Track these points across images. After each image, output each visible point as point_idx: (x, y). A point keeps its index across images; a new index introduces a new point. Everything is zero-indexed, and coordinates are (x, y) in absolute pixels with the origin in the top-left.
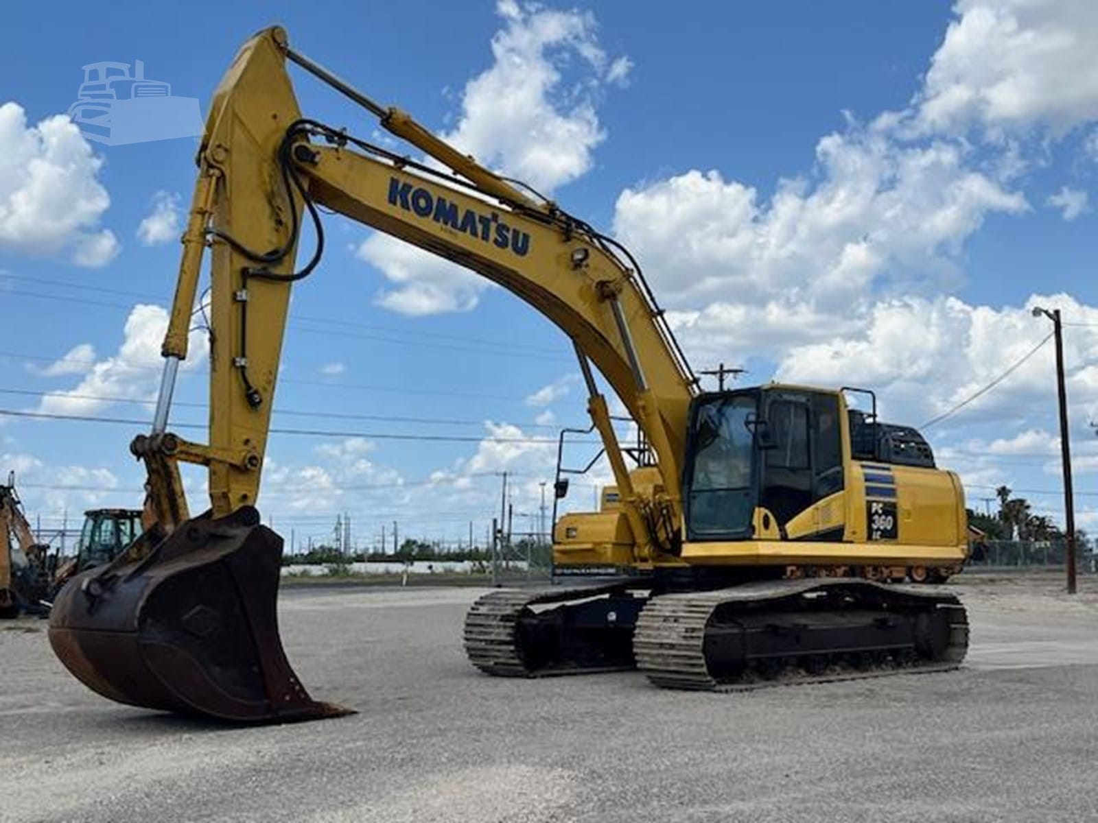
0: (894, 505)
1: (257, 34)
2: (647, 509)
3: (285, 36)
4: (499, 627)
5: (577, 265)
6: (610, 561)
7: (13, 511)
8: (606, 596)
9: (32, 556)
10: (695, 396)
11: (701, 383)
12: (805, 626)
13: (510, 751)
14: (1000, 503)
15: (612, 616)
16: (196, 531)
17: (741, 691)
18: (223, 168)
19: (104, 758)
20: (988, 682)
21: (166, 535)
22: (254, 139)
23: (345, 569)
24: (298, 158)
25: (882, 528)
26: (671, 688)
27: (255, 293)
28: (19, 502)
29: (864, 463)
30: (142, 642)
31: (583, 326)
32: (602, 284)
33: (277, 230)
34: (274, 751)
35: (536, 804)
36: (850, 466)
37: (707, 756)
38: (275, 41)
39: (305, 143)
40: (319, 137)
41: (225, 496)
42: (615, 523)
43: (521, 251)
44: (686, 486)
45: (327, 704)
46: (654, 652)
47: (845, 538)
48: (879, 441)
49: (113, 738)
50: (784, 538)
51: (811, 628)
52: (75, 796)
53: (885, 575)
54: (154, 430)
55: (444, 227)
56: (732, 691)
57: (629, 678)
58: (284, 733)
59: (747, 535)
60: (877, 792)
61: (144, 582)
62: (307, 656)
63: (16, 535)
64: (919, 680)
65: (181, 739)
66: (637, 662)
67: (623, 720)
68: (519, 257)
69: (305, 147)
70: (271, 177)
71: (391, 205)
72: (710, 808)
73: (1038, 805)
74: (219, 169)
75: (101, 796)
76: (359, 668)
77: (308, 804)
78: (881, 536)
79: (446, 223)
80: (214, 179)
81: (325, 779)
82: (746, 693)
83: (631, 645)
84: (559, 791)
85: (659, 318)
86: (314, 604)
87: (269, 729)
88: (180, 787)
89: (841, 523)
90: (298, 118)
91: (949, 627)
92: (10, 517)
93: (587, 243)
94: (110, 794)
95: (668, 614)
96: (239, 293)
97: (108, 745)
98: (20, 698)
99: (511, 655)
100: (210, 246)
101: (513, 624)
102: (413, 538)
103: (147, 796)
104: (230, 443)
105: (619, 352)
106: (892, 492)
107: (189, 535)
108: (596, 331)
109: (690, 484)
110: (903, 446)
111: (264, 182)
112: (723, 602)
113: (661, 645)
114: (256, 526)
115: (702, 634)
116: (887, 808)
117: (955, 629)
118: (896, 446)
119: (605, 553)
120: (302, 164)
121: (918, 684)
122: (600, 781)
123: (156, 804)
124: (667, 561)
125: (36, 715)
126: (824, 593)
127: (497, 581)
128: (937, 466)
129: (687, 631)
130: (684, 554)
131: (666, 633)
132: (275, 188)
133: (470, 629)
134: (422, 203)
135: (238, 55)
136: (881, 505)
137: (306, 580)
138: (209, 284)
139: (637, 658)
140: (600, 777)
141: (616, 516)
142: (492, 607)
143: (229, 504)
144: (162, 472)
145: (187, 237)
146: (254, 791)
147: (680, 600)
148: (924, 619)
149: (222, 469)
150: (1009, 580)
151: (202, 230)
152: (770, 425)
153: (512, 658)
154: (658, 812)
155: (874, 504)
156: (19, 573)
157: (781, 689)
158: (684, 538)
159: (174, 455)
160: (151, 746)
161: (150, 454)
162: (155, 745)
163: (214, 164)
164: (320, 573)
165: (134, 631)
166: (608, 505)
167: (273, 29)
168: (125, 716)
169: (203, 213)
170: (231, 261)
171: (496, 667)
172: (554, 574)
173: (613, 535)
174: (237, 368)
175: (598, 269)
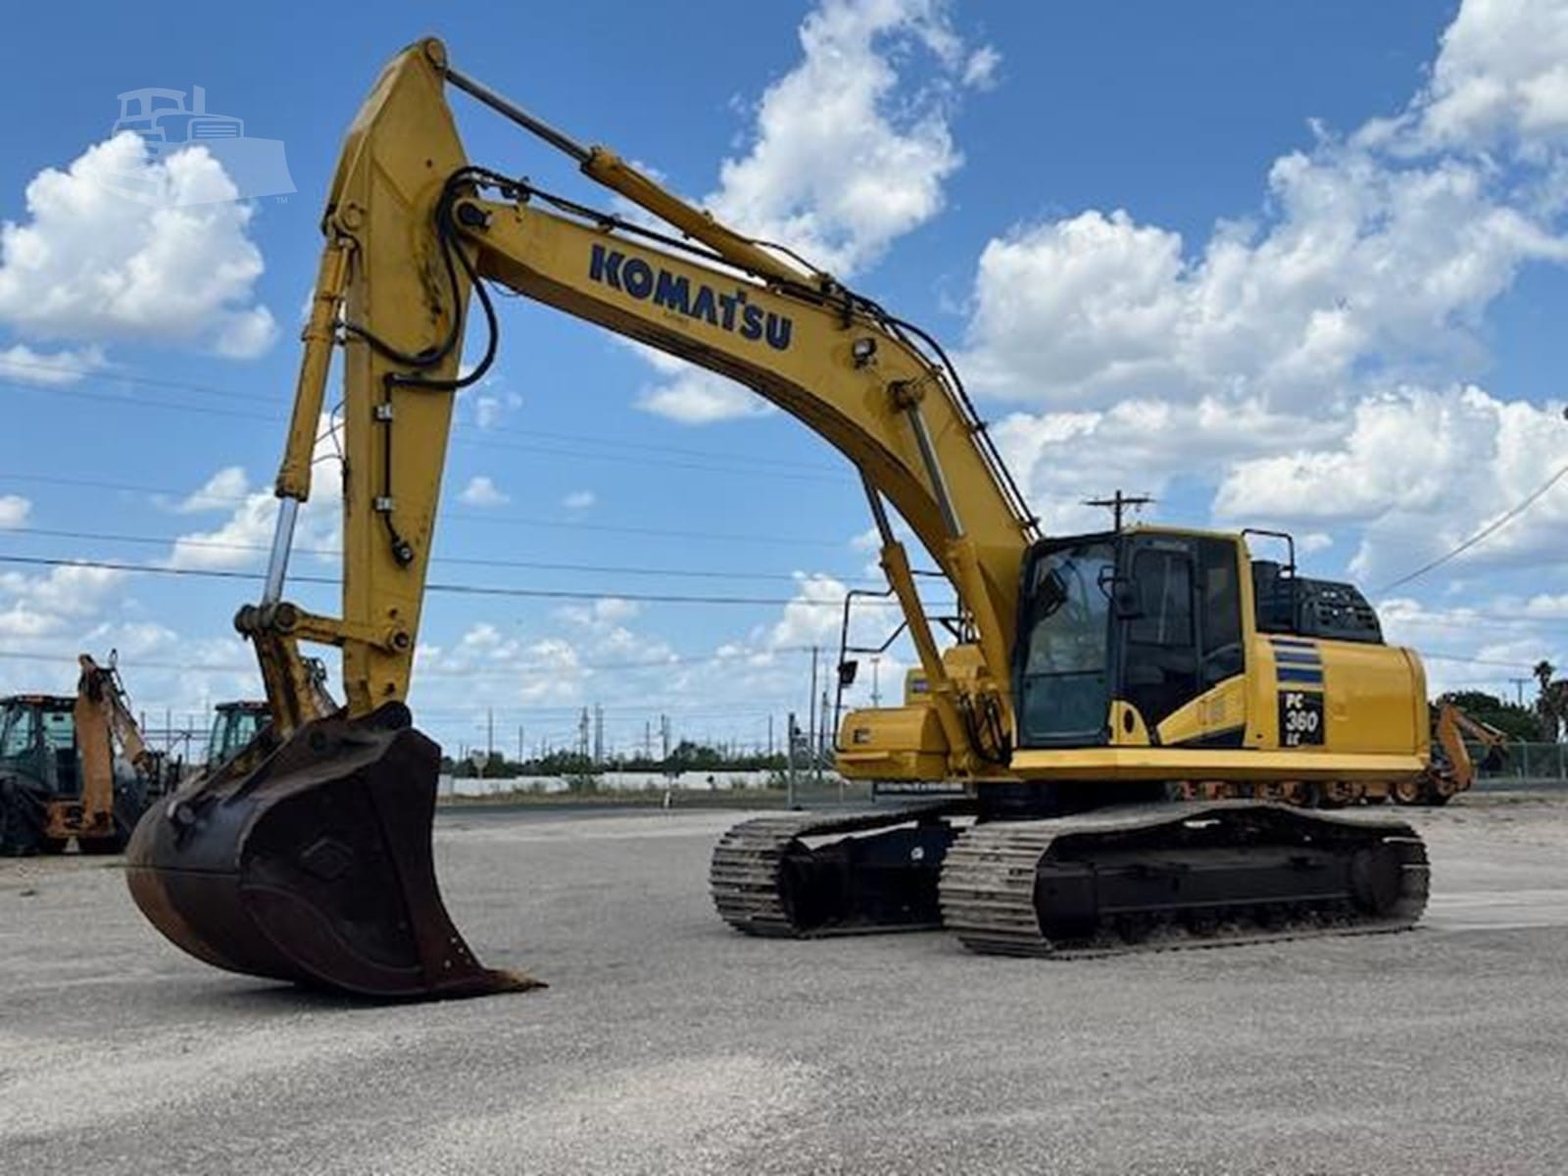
0: (1320, 697)
1: (407, 49)
2: (965, 704)
3: (443, 50)
4: (756, 865)
5: (860, 362)
6: (914, 774)
7: (114, 704)
8: (913, 825)
9: (140, 765)
10: (1031, 542)
11: (1040, 526)
12: (1185, 866)
13: (737, 1040)
14: (1539, 686)
15: (918, 853)
16: (322, 736)
17: (1090, 958)
18: (358, 236)
19: (190, 1045)
20: (1447, 946)
21: (283, 740)
22: (402, 197)
23: (591, 781)
24: (464, 222)
25: (1302, 728)
26: (992, 954)
27: (405, 409)
28: (123, 693)
29: (1275, 637)
30: (246, 887)
31: (871, 448)
32: (896, 387)
33: (434, 322)
34: (418, 1037)
35: (753, 1111)
36: (1254, 640)
37: (1005, 1048)
38: (428, 57)
39: (471, 200)
40: (491, 189)
41: (363, 685)
42: (921, 724)
43: (780, 343)
44: (1017, 670)
45: (503, 973)
46: (967, 904)
47: (1246, 744)
48: (1300, 606)
49: (209, 1019)
50: (1156, 744)
51: (1194, 869)
52: (140, 1096)
53: (1355, 794)
54: (266, 597)
55: (670, 312)
56: (1076, 957)
57: (938, 940)
58: (441, 1014)
59: (1102, 741)
60: (1223, 1100)
61: (250, 806)
62: (502, 906)
63: (120, 739)
64: (1351, 944)
65: (298, 1020)
66: (943, 917)
67: (908, 999)
68: (775, 351)
69: (471, 206)
70: (425, 247)
71: (594, 283)
72: (984, 1118)
73: (1443, 1119)
74: (351, 237)
75: (173, 1098)
76: (570, 924)
77: (444, 1108)
78: (1300, 741)
79: (671, 306)
80: (345, 252)
81: (475, 1074)
82: (1096, 961)
83: (937, 893)
84: (788, 1094)
85: (980, 434)
86: (535, 833)
87: (420, 1007)
88: (281, 1083)
89: (1240, 722)
90: (461, 166)
91: (1400, 868)
92: (111, 713)
93: (874, 329)
94: (186, 1094)
95: (988, 851)
96: (380, 409)
97: (201, 1028)
98: (100, 963)
99: (775, 906)
100: (342, 343)
101: (775, 862)
102: (689, 739)
103: (235, 1095)
104: (369, 615)
105: (920, 480)
106: (1316, 677)
107: (312, 744)
108: (888, 454)
109: (1024, 665)
110: (1336, 612)
111: (415, 256)
112: (1064, 834)
113: (978, 895)
114: (403, 729)
115: (1032, 877)
116: (1228, 1122)
117: (1410, 870)
118: (1323, 613)
119: (907, 764)
120: (469, 229)
121: (1350, 950)
122: (847, 1080)
123: (243, 1107)
124: (993, 774)
125: (114, 986)
126: (1216, 822)
127: (795, 800)
128: (1386, 638)
129: (1011, 872)
130: (1014, 765)
131: (982, 876)
132: (432, 263)
133: (719, 868)
134: (638, 278)
135: (379, 79)
136: (1300, 696)
137: (536, 800)
138: (341, 398)
139: (944, 912)
140: (850, 1074)
141: (922, 713)
142: (748, 840)
143: (369, 698)
144: (275, 654)
145: (308, 334)
146: (376, 1089)
147: (1004, 831)
148: (1363, 860)
149: (359, 652)
150: (1541, 800)
151: (330, 323)
152: (1132, 583)
153: (775, 911)
154: (911, 1125)
155: (1291, 697)
156: (124, 790)
157: (1148, 956)
158: (1014, 744)
159: (292, 633)
160: (258, 1028)
161: (260, 632)
162: (262, 1028)
163: (345, 231)
164: (556, 788)
165: (236, 871)
166: (915, 697)
167: (427, 43)
168: (232, 988)
169: (330, 299)
170: (370, 365)
171: (757, 923)
172: (876, 792)
173: (918, 739)
174: (378, 511)
175: (891, 365)
